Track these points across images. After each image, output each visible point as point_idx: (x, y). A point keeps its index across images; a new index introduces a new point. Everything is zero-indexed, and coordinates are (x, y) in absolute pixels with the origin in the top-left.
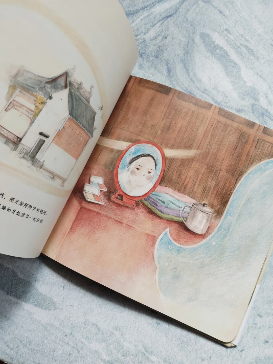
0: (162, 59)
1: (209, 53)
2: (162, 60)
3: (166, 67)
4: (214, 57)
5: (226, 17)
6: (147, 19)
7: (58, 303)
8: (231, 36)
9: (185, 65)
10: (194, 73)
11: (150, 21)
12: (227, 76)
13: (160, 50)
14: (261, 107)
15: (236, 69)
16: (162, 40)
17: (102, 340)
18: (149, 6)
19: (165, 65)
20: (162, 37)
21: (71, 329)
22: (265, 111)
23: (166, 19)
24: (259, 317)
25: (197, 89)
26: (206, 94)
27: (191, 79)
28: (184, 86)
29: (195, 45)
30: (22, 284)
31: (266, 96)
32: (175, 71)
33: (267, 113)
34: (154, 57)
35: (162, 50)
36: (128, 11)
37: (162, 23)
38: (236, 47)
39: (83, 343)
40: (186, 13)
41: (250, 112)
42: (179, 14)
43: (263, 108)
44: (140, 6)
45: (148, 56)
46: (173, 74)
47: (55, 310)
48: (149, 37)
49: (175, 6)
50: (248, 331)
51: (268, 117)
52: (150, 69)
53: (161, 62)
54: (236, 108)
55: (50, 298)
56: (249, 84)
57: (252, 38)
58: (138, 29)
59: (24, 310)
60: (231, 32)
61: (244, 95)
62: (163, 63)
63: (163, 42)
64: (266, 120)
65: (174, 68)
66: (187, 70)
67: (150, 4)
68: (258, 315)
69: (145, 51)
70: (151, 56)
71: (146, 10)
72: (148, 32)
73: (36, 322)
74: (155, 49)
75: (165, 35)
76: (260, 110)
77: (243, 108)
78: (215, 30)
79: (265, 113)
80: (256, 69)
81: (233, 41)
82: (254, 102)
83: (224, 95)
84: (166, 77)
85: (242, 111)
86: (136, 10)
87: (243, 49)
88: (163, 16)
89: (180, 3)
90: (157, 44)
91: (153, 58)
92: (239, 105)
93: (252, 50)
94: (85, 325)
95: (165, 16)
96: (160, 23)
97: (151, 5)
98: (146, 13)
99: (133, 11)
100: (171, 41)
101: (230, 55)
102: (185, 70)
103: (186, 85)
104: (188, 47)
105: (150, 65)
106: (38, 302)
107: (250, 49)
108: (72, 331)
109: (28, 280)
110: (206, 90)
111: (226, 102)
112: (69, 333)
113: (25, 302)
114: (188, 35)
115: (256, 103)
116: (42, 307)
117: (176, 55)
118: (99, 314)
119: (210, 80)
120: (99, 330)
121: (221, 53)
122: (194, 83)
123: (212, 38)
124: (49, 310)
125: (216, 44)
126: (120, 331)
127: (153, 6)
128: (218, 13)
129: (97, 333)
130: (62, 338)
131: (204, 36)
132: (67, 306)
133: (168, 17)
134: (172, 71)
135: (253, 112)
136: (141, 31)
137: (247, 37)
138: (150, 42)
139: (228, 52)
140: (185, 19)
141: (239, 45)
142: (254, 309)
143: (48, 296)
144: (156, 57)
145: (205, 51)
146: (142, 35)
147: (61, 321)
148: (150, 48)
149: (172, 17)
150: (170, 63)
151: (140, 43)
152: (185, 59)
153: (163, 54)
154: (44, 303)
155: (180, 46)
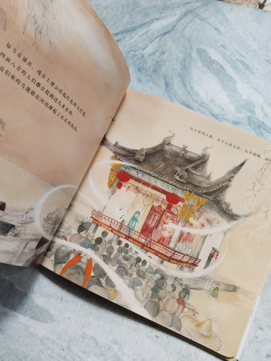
0: (160, 73)
1: (205, 68)
2: (159, 75)
3: (164, 81)
4: (210, 72)
5: (222, 34)
6: (146, 35)
7: (56, 316)
8: (226, 51)
9: (182, 79)
10: (191, 87)
11: (148, 37)
12: (224, 90)
13: (158, 65)
14: (257, 119)
15: (233, 83)
16: (160, 55)
17: (100, 354)
18: (147, 23)
19: (163, 79)
20: (160, 53)
21: (68, 342)
22: (261, 123)
23: (164, 36)
24: (261, 330)
25: (194, 102)
26: (203, 107)
27: (188, 92)
28: (182, 99)
29: (192, 60)
30: (19, 296)
31: (262, 109)
32: (173, 84)
33: (264, 125)
34: (153, 72)
35: (160, 65)
36: (127, 28)
37: (160, 40)
38: (232, 62)
39: (81, 357)
40: (183, 30)
41: (247, 124)
42: (176, 31)
43: (259, 121)
44: (139, 23)
45: (147, 70)
46: (171, 88)
47: (52, 322)
48: (147, 52)
49: (172, 24)
50: (249, 345)
51: (264, 129)
52: (148, 84)
53: (159, 77)
54: (233, 121)
55: (47, 311)
56: (245, 97)
57: (247, 54)
58: (136, 45)
59: (20, 323)
60: (227, 48)
61: (240, 107)
62: (161, 78)
63: (161, 57)
64: (262, 132)
65: (171, 82)
66: (185, 85)
67: (148, 22)
68: (259, 328)
69: (143, 66)
70: (149, 70)
71: (145, 27)
72: (146, 48)
73: (32, 335)
74: (153, 64)
75: (163, 51)
76: (257, 122)
77: (240, 120)
78: (211, 46)
79: (262, 126)
80: (251, 83)
81: (229, 56)
82: (250, 115)
83: (221, 108)
84: (163, 90)
85: (238, 123)
86: (135, 26)
87: (239, 64)
88: (161, 32)
89: (178, 21)
90: (155, 59)
91: (151, 73)
92: (236, 118)
93: (248, 65)
94: (83, 338)
95: (163, 33)
96: (158, 39)
97: (150, 22)
98: (144, 30)
99: (132, 27)
100: (169, 56)
101: (226, 69)
102: (182, 84)
103: (184, 99)
104: (185, 62)
105: (148, 79)
106: (35, 315)
107: (246, 64)
108: (69, 345)
109: (25, 292)
110: (203, 103)
111: (222, 114)
112: (66, 347)
113: (22, 314)
114: (185, 51)
115: (253, 115)
116: (39, 319)
117: (173, 69)
118: (97, 327)
119: (207, 93)
120: (97, 343)
121: (217, 68)
122: (191, 96)
123: (208, 54)
124: (46, 323)
125: (212, 59)
126: (118, 344)
127: (151, 23)
128: (214, 29)
129: (94, 347)
130: (58, 352)
131: (200, 52)
132: (64, 319)
133: (165, 34)
134: (170, 85)
135: (249, 125)
136: (140, 47)
137: (242, 53)
138: (149, 57)
139: (224, 67)
140: (182, 36)
141: (235, 60)
142: (255, 321)
143: (45, 308)
144: (154, 71)
145: (201, 66)
146: (140, 50)
147: (58, 335)
148: (148, 63)
149: (170, 34)
150: (167, 78)
151: (138, 58)
152: (182, 73)
153: (161, 69)
154: (41, 315)
155: (177, 61)
